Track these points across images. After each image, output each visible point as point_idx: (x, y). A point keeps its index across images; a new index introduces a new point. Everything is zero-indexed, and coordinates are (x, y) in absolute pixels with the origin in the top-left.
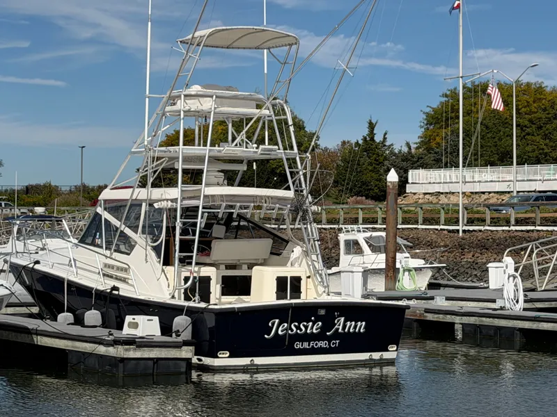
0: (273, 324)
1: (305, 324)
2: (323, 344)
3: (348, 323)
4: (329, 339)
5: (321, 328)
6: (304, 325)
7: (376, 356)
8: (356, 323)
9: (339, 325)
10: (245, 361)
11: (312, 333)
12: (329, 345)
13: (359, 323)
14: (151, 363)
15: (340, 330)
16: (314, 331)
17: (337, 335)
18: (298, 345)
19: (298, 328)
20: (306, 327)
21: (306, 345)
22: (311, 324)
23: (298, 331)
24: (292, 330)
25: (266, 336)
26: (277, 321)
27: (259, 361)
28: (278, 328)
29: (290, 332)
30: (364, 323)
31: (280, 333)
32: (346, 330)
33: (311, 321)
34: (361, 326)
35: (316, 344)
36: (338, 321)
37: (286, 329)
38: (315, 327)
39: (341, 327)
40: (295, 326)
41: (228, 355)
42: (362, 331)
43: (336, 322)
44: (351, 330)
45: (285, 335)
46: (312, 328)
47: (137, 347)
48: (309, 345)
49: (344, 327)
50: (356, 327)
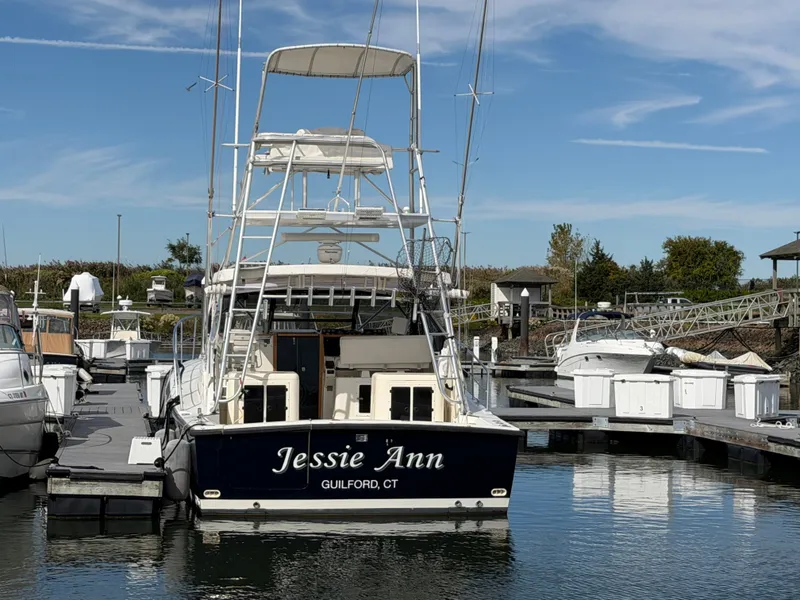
0: (284, 454)
1: (336, 454)
2: (369, 484)
3: (412, 456)
4: (380, 477)
5: (362, 460)
6: (334, 457)
7: (469, 503)
8: (425, 455)
9: (395, 457)
10: (246, 505)
11: (350, 467)
12: (381, 484)
13: (431, 456)
14: (99, 501)
15: (397, 465)
16: (352, 465)
17: (391, 471)
18: (327, 485)
19: (325, 460)
20: (338, 460)
21: (340, 484)
22: (345, 455)
23: (326, 465)
24: (315, 463)
25: (274, 470)
26: (290, 449)
27: (267, 504)
28: (292, 460)
29: (311, 465)
30: (440, 456)
31: (296, 466)
32: (409, 465)
33: (346, 450)
34: (436, 460)
35: (358, 484)
36: (392, 452)
37: (306, 461)
38: (353, 460)
39: (398, 461)
40: (319, 457)
41: (218, 495)
42: (437, 466)
43: (389, 452)
44: (417, 465)
45: (305, 469)
46: (348, 461)
47: (72, 479)
48: (346, 485)
49: (404, 460)
50: (425, 461)
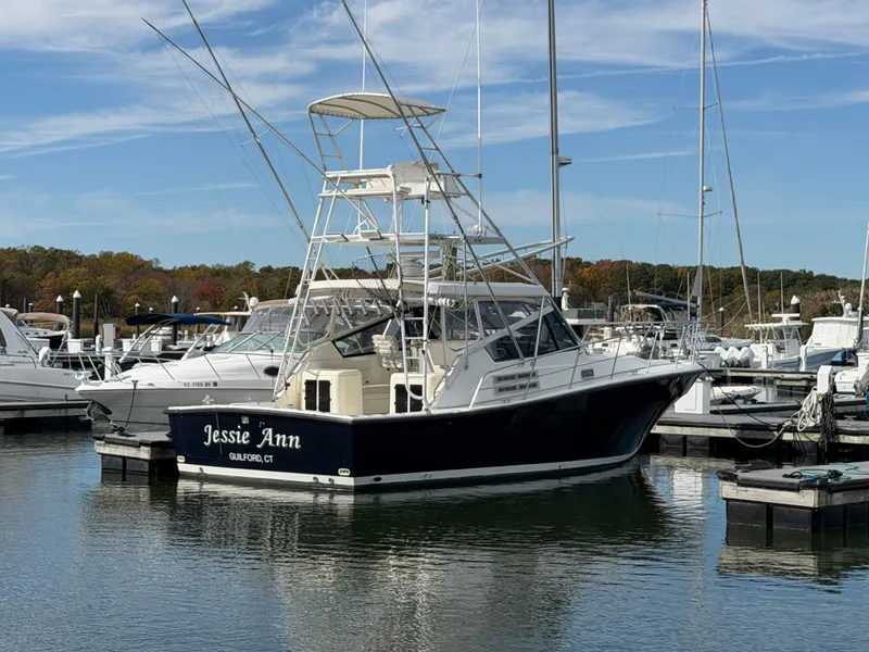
0: (208, 430)
1: (233, 432)
2: (255, 458)
3: (278, 437)
4: (262, 452)
5: (249, 439)
6: (233, 434)
7: (324, 479)
8: (287, 436)
9: (268, 437)
10: (197, 469)
11: (243, 443)
12: (263, 459)
13: (291, 438)
14: (121, 460)
15: (270, 444)
16: (245, 442)
18: (233, 456)
19: (229, 437)
20: (236, 437)
21: (240, 457)
22: (238, 433)
23: (230, 440)
24: (224, 439)
25: (206, 443)
26: (210, 427)
28: (212, 435)
29: (222, 440)
30: (297, 438)
31: (215, 441)
32: (278, 444)
33: (238, 430)
34: (295, 441)
35: (250, 458)
36: (265, 433)
37: (219, 437)
38: (243, 438)
39: (270, 440)
40: (225, 434)
41: (184, 461)
42: (297, 446)
44: (284, 445)
45: (220, 443)
46: (241, 438)
47: (107, 442)
48: (243, 458)
49: (274, 440)
50: (288, 441)
